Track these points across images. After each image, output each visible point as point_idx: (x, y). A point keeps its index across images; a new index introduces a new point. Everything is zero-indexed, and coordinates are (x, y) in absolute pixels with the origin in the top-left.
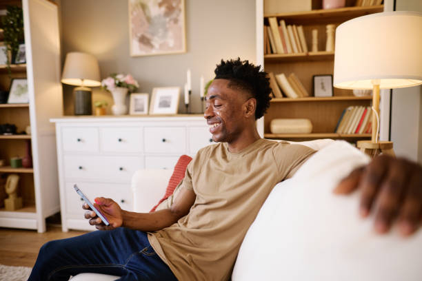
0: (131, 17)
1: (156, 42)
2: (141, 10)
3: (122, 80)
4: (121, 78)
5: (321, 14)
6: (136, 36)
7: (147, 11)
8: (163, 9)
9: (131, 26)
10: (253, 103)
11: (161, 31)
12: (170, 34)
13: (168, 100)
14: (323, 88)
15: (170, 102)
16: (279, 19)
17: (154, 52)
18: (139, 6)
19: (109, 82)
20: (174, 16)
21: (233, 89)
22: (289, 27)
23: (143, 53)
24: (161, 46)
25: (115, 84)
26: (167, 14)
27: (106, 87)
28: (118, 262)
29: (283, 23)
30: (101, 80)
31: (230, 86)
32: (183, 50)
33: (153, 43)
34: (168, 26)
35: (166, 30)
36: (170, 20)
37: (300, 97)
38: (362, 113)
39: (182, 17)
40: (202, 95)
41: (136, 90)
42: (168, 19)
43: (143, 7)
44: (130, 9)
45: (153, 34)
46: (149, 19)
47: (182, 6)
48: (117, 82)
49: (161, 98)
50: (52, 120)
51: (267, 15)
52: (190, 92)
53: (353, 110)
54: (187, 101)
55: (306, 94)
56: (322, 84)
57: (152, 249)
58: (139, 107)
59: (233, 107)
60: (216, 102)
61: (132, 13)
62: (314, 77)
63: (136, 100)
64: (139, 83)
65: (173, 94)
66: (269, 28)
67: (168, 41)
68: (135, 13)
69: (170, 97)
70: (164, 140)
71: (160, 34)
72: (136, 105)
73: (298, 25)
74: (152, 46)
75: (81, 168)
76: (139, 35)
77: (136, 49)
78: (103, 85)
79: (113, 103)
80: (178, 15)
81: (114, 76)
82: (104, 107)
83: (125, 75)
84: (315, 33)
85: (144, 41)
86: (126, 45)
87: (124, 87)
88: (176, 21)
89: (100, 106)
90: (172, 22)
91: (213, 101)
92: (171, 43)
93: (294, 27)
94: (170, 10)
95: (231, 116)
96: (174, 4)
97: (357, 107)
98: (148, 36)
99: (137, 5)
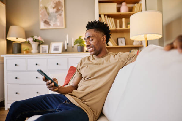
0: (40, 12)
1: (52, 23)
2: (45, 9)
3: (36, 39)
4: (36, 38)
5: (120, 14)
6: (43, 20)
7: (48, 10)
8: (55, 10)
9: (40, 16)
10: (105, 37)
11: (54, 19)
12: (58, 20)
13: (58, 48)
14: (122, 43)
15: (59, 48)
16: (105, 15)
17: (51, 27)
18: (44, 8)
19: (30, 40)
20: (60, 13)
21: (97, 32)
22: (109, 18)
23: (46, 28)
24: (54, 25)
25: (33, 40)
26: (56, 12)
27: (29, 41)
28: (53, 108)
29: (106, 16)
30: (26, 39)
31: (95, 31)
32: (64, 27)
33: (50, 23)
34: (57, 17)
35: (56, 19)
36: (58, 14)
37: (114, 46)
38: (137, 52)
39: (63, 13)
40: (73, 45)
41: (42, 43)
42: (57, 14)
43: (46, 8)
44: (40, 9)
45: (50, 20)
46: (48, 14)
47: (63, 9)
48: (34, 39)
49: (54, 47)
50: (2, 56)
51: (100, 13)
52: (68, 44)
53: (134, 51)
54: (66, 48)
55: (116, 44)
56: (121, 41)
57: (69, 100)
58: (44, 51)
59: (98, 40)
60: (90, 39)
61: (41, 11)
62: (118, 38)
63: (43, 48)
64: (44, 40)
65: (60, 45)
66: (101, 18)
67: (57, 23)
68: (42, 11)
69: (58, 47)
70: (57, 64)
71: (54, 20)
72: (43, 50)
73: (112, 18)
74: (50, 25)
75: (16, 78)
76: (44, 20)
77: (42, 26)
78: (27, 41)
79: (32, 49)
80: (61, 13)
81: (32, 37)
82: (27, 50)
83: (38, 36)
84: (118, 21)
85: (46, 22)
86: (38, 24)
87: (37, 42)
88: (61, 15)
89: (26, 50)
90: (59, 15)
91: (89, 39)
92: (58, 24)
93: (111, 18)
94: (58, 10)
95: (98, 44)
96: (60, 8)
97: (135, 50)
98: (48, 20)
99: (43, 7)
